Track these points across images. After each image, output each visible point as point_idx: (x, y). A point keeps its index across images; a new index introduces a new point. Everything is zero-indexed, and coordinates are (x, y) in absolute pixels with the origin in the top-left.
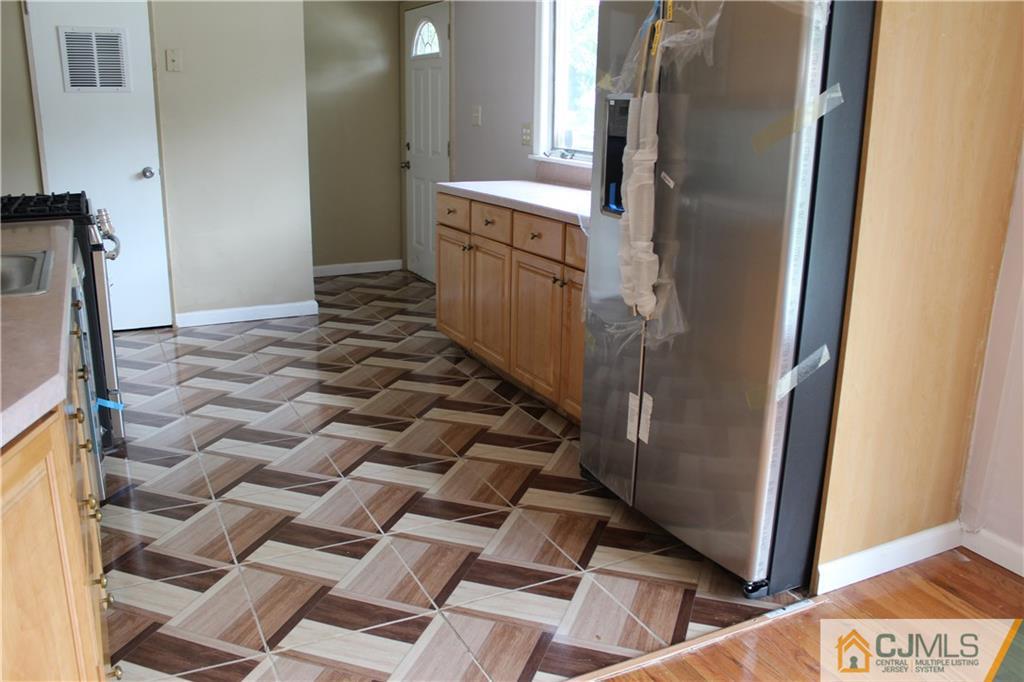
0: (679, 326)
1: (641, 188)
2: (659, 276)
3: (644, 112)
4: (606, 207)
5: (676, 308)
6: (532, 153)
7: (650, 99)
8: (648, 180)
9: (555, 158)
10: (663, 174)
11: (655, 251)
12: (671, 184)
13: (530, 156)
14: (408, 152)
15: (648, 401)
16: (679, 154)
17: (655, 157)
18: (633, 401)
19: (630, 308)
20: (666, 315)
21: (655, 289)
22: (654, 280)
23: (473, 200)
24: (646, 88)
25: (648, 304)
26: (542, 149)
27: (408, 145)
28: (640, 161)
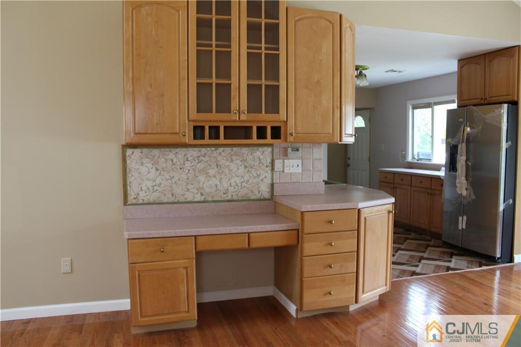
0: (473, 197)
1: (462, 166)
2: (467, 186)
3: (462, 148)
4: (450, 171)
5: (472, 193)
6: (406, 159)
7: (464, 144)
8: (464, 163)
9: (415, 161)
10: (468, 162)
11: (466, 180)
12: (470, 164)
13: (406, 161)
14: (349, 161)
15: (465, 218)
16: (471, 157)
17: (465, 158)
18: (460, 218)
19: (459, 195)
20: (470, 194)
21: (466, 189)
22: (466, 187)
23: (394, 173)
24: (463, 142)
25: (464, 193)
26: (410, 159)
27: (349, 158)
28: (461, 160)
